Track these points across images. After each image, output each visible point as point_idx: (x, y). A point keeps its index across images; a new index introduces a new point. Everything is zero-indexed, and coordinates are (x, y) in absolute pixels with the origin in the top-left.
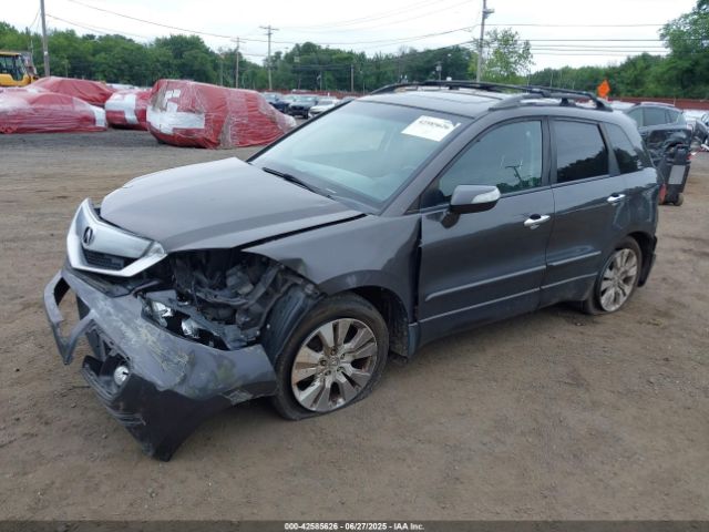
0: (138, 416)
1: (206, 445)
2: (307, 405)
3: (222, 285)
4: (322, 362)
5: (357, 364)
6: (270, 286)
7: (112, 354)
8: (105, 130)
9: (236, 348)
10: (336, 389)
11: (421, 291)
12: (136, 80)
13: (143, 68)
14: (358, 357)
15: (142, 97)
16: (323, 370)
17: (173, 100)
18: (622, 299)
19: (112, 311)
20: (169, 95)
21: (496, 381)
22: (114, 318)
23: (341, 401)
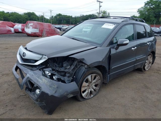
0: (43, 103)
1: (60, 109)
2: (84, 97)
3: (62, 66)
4: (88, 86)
5: (96, 86)
6: (75, 66)
7: (35, 86)
8: (14, 33)
9: (68, 83)
10: (91, 92)
11: (111, 66)
12: (19, 22)
13: (21, 19)
14: (96, 84)
15: (22, 26)
16: (88, 88)
17: (31, 26)
18: (149, 67)
19: (33, 74)
20: (30, 24)
21: (127, 88)
22: (34, 76)
23: (92, 96)
